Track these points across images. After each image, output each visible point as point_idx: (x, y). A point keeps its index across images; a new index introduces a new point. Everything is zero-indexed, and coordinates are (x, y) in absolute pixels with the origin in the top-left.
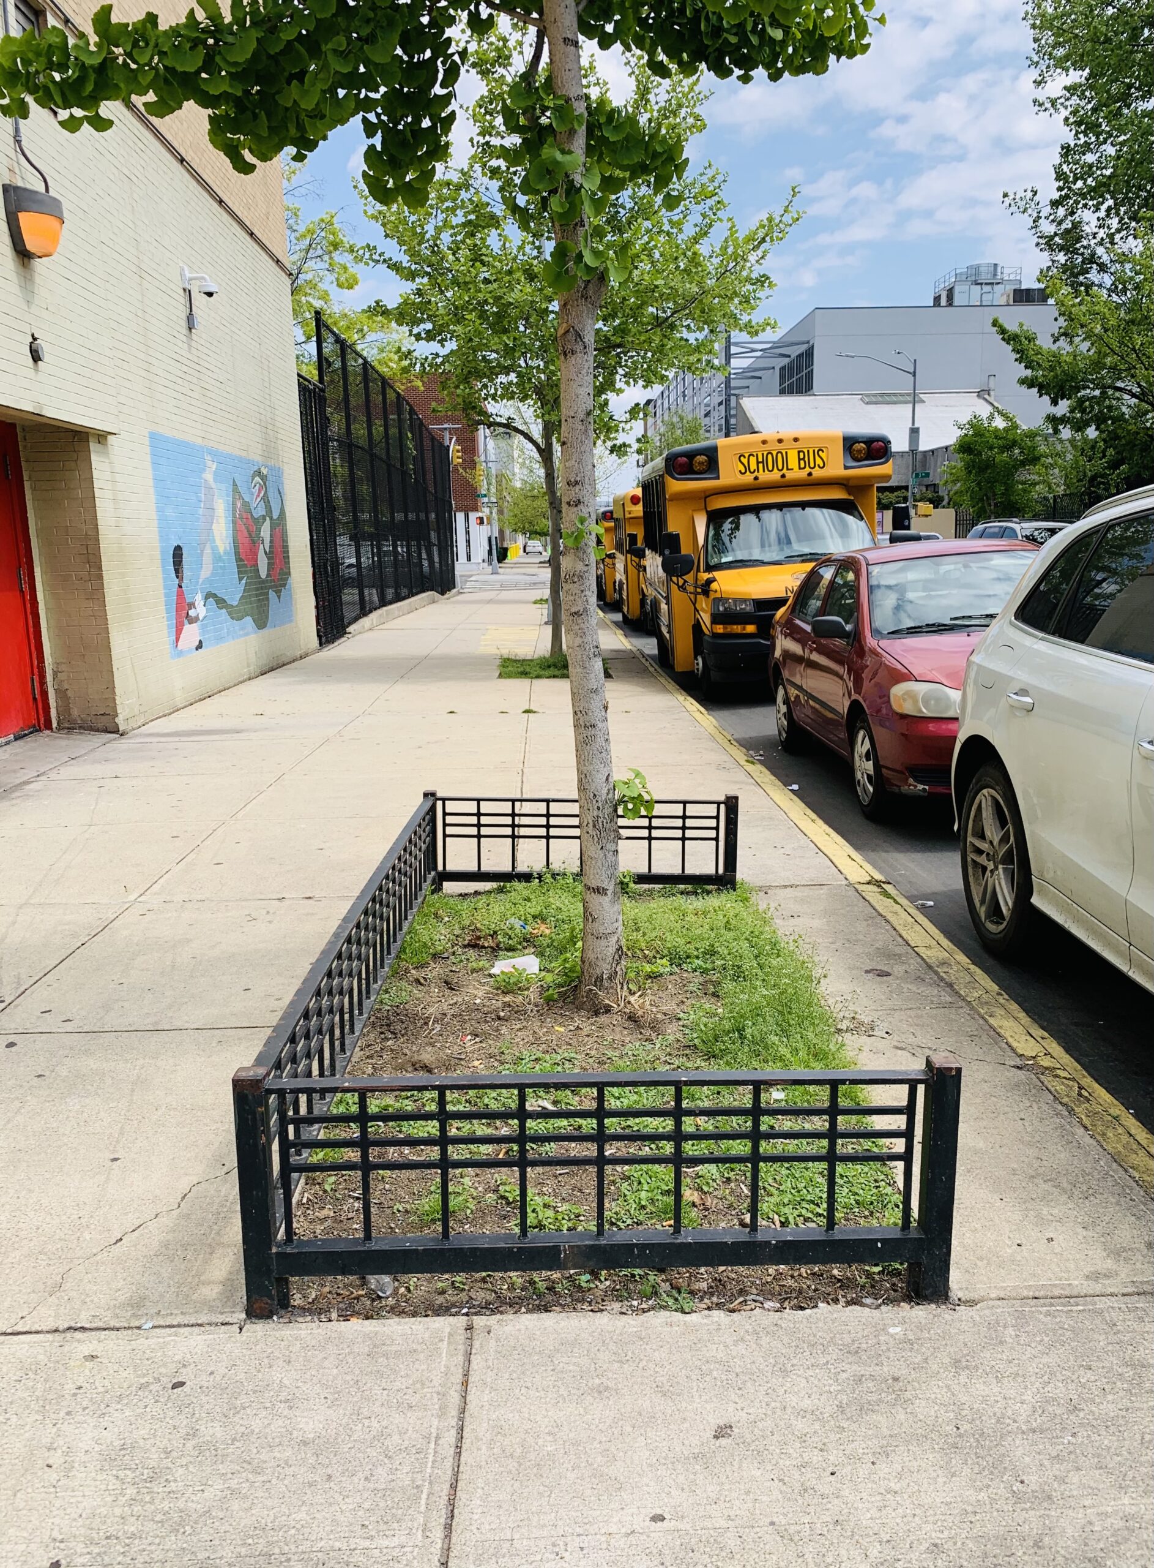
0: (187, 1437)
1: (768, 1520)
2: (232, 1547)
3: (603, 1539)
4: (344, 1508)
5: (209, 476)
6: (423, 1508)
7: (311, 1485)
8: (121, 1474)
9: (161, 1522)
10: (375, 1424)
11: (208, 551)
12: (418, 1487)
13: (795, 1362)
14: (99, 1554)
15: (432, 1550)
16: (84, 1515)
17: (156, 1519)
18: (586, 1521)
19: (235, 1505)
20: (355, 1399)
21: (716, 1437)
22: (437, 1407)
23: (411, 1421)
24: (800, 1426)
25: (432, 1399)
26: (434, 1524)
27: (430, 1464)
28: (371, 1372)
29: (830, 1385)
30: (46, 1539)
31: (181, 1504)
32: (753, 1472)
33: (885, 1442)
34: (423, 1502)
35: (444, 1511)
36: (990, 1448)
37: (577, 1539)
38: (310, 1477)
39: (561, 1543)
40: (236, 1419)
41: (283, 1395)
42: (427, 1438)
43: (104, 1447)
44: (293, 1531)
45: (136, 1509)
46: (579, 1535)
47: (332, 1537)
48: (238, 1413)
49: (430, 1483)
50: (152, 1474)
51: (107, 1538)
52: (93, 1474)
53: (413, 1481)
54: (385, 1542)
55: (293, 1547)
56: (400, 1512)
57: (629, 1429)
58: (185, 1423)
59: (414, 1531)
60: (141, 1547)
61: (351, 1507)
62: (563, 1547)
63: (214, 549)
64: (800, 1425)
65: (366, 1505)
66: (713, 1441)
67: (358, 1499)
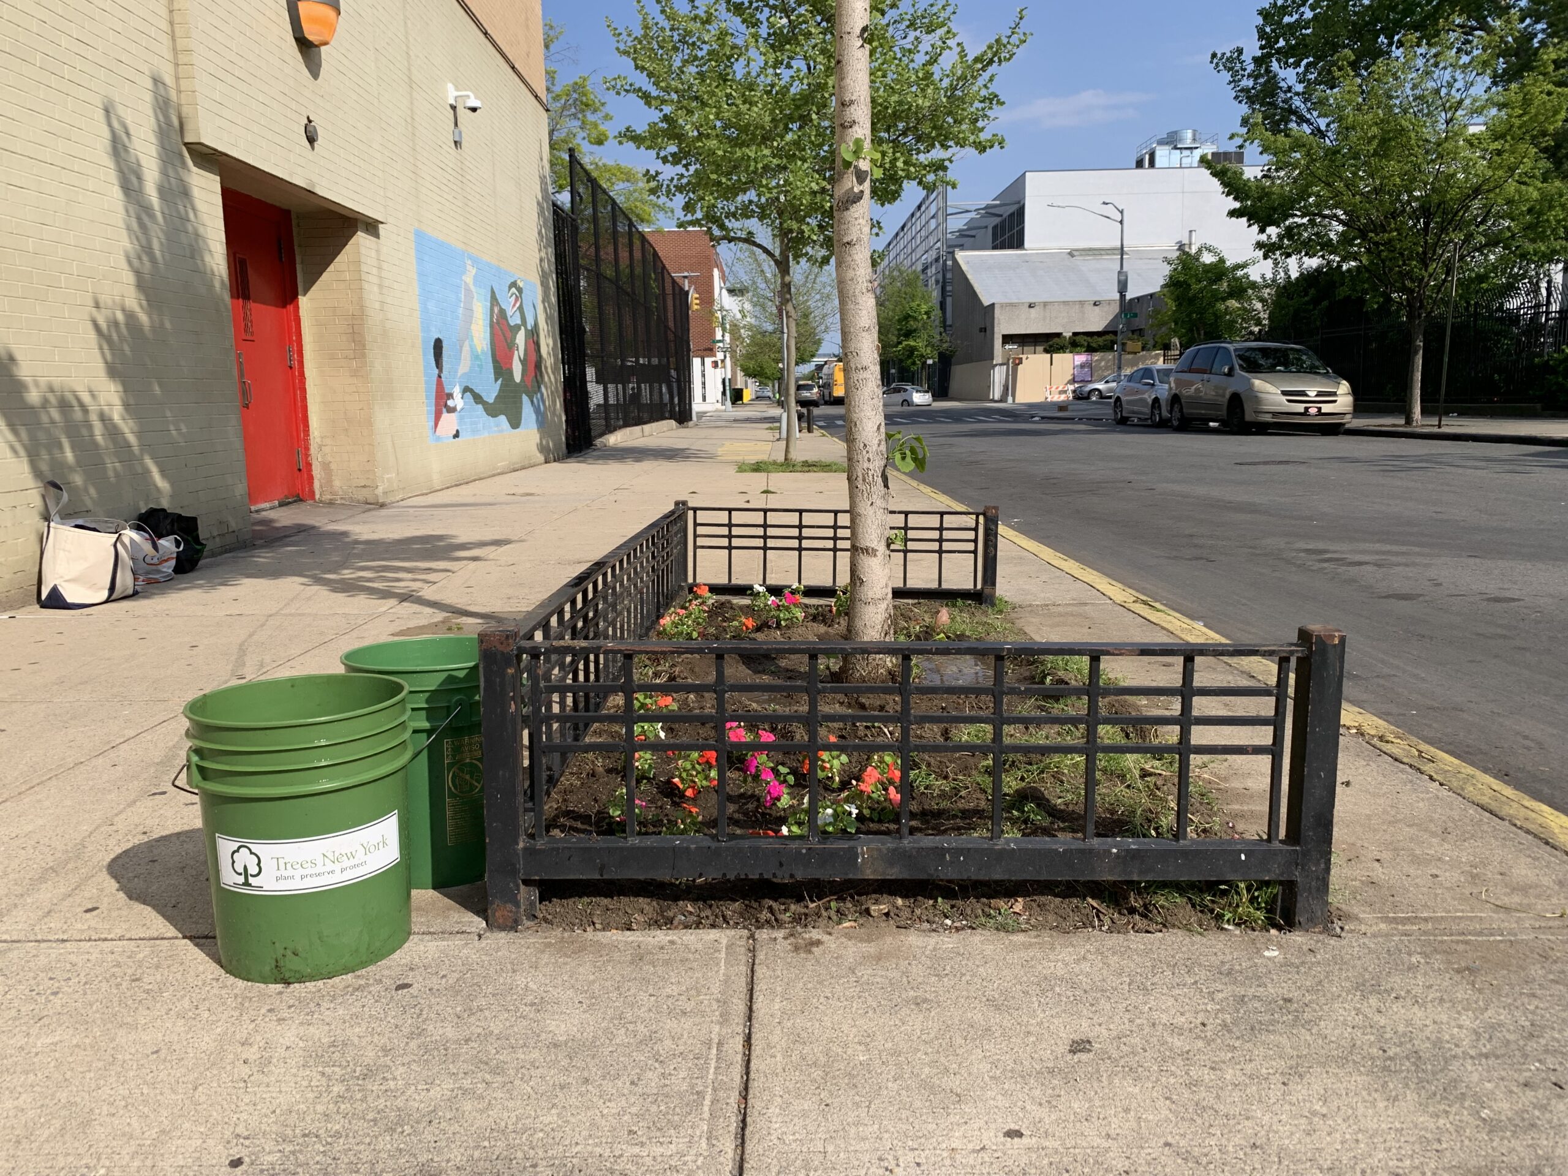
0: (411, 1036)
1: (1162, 1141)
2: (462, 1150)
3: (945, 1154)
4: (605, 1111)
5: (469, 279)
6: (706, 1115)
7: (562, 1087)
8: (328, 1070)
9: (375, 1120)
10: (641, 1028)
11: (466, 348)
12: (698, 1093)
13: (1155, 980)
14: (293, 1153)
15: (722, 1159)
16: (278, 1111)
17: (367, 1117)
18: (920, 1134)
19: (468, 1106)
20: (617, 1004)
21: (1073, 1052)
22: (717, 1013)
23: (686, 1026)
24: (1179, 1044)
25: (710, 1005)
26: (720, 1132)
27: (712, 1070)
28: (635, 979)
29: (1206, 1004)
30: (228, 1134)
31: (400, 1102)
32: (1130, 1089)
33: (1294, 1063)
34: (706, 1109)
35: (734, 1119)
36: (1434, 1073)
37: (911, 1155)
38: (563, 1079)
39: (890, 1158)
40: (472, 1019)
41: (530, 998)
42: (708, 1044)
43: (310, 1043)
44: (541, 1135)
45: (343, 1107)
46: (913, 1150)
47: (590, 1142)
48: (473, 1014)
49: (715, 1090)
50: (365, 1071)
51: (305, 1135)
52: (294, 1071)
53: (693, 1088)
54: (658, 1150)
55: (541, 1153)
56: (676, 1118)
57: (959, 1041)
58: (409, 1021)
59: (696, 1139)
60: (346, 1147)
61: (614, 1111)
62: (893, 1163)
63: (472, 348)
64: (1177, 1042)
65: (634, 1110)
66: (1070, 1056)
67: (624, 1103)
